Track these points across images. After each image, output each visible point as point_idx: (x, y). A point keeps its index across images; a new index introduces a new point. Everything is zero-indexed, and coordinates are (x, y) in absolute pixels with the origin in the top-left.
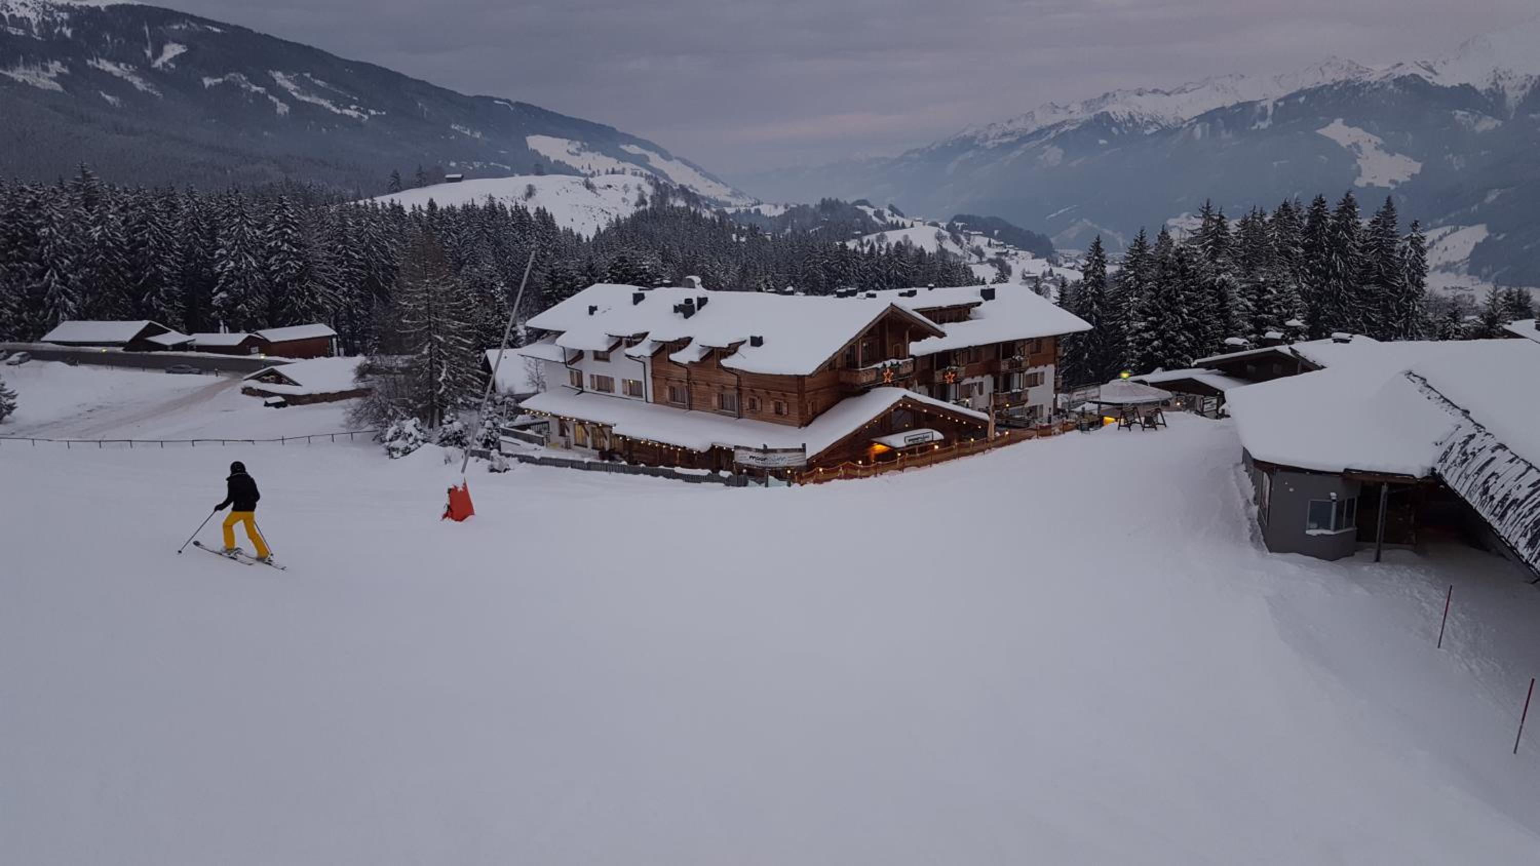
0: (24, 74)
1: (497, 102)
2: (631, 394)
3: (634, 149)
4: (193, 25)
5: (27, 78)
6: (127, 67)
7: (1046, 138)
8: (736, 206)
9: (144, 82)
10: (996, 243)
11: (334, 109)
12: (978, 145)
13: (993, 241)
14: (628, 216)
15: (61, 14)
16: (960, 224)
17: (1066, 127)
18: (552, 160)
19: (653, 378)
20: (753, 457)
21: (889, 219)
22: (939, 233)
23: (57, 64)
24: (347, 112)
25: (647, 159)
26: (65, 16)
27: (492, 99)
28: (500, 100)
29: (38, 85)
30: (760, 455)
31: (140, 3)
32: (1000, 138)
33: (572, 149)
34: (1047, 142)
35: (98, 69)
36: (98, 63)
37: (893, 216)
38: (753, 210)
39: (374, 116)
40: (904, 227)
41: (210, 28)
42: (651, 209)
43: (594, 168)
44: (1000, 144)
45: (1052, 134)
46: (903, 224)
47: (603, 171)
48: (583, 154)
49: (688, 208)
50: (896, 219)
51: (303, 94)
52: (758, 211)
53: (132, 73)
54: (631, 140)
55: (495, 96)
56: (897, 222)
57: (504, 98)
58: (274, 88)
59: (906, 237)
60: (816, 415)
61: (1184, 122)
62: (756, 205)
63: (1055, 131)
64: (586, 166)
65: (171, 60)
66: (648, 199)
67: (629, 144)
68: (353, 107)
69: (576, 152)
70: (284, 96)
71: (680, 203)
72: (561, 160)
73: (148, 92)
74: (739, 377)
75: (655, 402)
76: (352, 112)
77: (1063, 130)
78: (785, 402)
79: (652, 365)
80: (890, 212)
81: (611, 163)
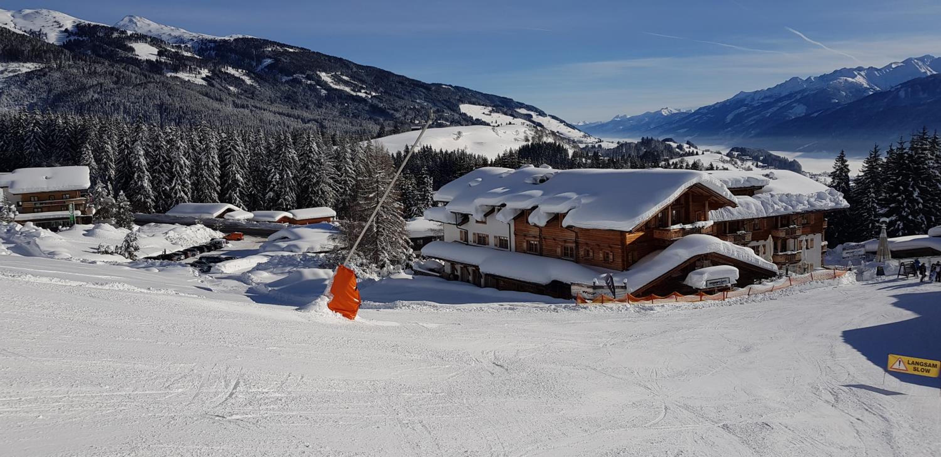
0: (188, 76)
1: (444, 86)
2: (500, 247)
3: (523, 111)
4: (278, 47)
5: (190, 79)
6: (242, 71)
7: (795, 99)
8: (586, 143)
9: (250, 79)
10: (761, 164)
11: (352, 93)
12: (748, 104)
13: (760, 164)
14: (517, 148)
15: (210, 44)
16: (736, 153)
17: (808, 92)
18: (474, 119)
19: (515, 234)
20: (586, 292)
21: (687, 150)
22: (722, 157)
23: (206, 71)
24: (359, 94)
25: (531, 116)
26: (212, 45)
27: (441, 84)
28: (446, 85)
29: (196, 82)
30: (591, 290)
31: (252, 37)
32: (763, 99)
33: (487, 111)
34: (794, 102)
35: (227, 73)
36: (227, 69)
37: (690, 148)
38: (597, 146)
39: (374, 96)
40: (697, 154)
41: (288, 49)
42: (532, 144)
43: (499, 123)
44: (763, 103)
45: (799, 97)
46: (697, 152)
47: (504, 124)
48: (492, 114)
49: (555, 143)
50: (692, 149)
51: (336, 84)
52: (600, 146)
53: (244, 75)
54: (521, 105)
55: (443, 83)
56: (693, 151)
57: (448, 84)
58: (319, 82)
59: (699, 160)
60: (634, 262)
61: (892, 88)
62: (599, 142)
63: (800, 95)
64: (494, 122)
65: (265, 67)
66: (530, 139)
67: (520, 108)
68: (363, 91)
69: (489, 113)
70: (324, 85)
71: (550, 140)
72: (480, 118)
73: (252, 85)
74: (576, 233)
75: (516, 251)
76: (362, 94)
77: (806, 94)
78: (611, 252)
79: (515, 226)
80: (688, 146)
81: (509, 119)
